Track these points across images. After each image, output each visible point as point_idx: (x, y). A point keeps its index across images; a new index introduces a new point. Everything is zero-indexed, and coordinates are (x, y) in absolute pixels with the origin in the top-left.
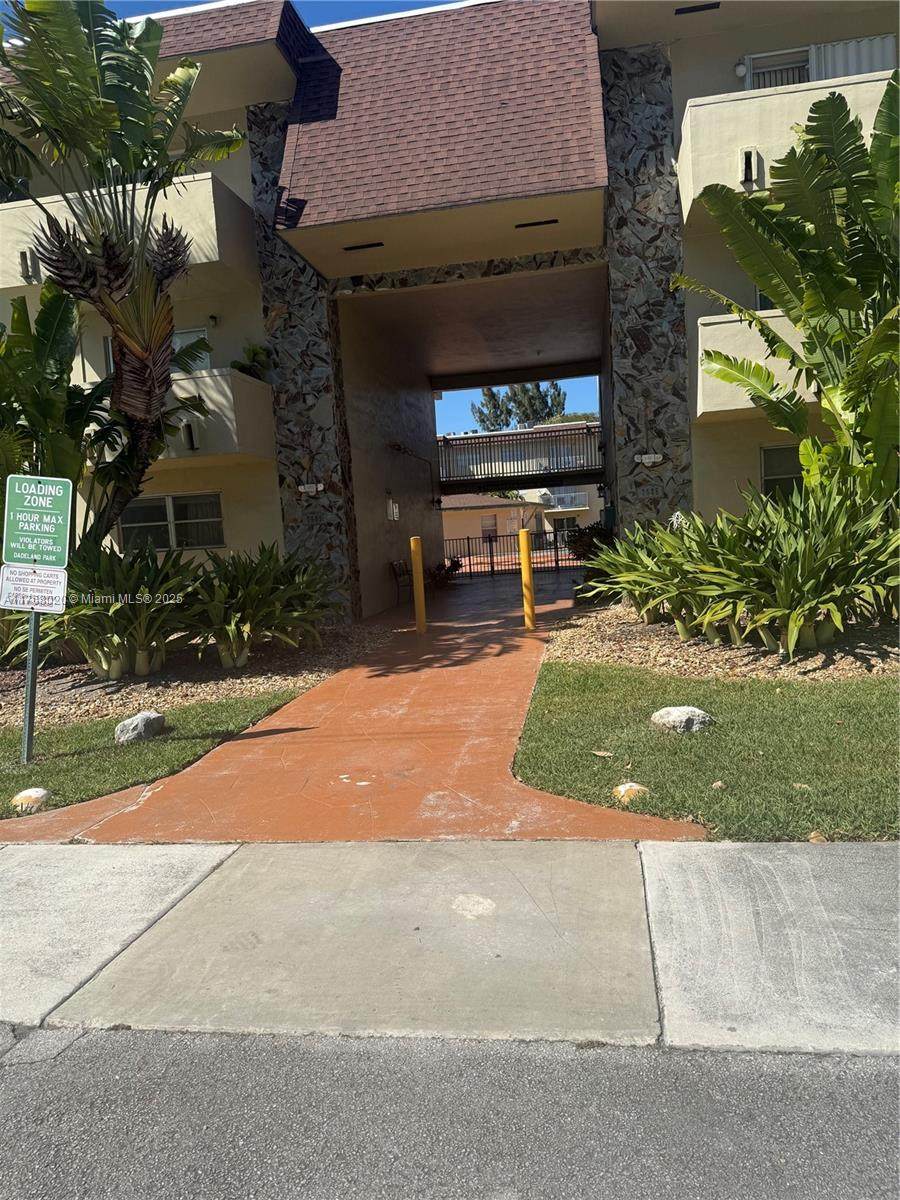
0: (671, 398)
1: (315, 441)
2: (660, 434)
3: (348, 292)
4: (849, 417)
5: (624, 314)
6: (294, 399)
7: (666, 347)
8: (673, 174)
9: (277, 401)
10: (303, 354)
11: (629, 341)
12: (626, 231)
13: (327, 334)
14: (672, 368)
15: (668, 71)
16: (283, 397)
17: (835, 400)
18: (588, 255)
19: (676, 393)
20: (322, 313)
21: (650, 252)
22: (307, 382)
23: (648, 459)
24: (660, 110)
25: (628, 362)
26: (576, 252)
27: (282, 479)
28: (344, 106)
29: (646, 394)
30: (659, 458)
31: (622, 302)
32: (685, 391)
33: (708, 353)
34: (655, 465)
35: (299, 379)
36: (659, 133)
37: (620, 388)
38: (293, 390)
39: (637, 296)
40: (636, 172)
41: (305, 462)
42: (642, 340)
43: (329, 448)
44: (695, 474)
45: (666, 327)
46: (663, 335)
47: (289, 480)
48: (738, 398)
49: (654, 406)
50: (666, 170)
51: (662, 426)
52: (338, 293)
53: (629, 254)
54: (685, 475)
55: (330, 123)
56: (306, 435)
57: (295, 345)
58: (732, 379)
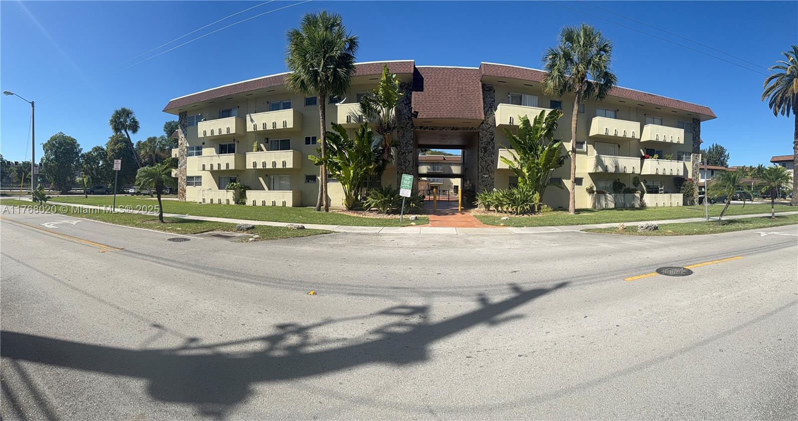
0: (491, 163)
1: (407, 164)
2: (488, 171)
3: (419, 130)
4: (527, 174)
5: (482, 143)
6: (403, 153)
7: (490, 152)
8: (494, 114)
9: (399, 154)
10: (406, 143)
11: (483, 149)
12: (483, 125)
13: (412, 139)
14: (491, 157)
15: (494, 91)
16: (400, 153)
17: (525, 170)
18: (475, 129)
19: (492, 162)
20: (412, 134)
21: (488, 131)
22: (406, 150)
23: (486, 176)
24: (492, 100)
25: (482, 154)
26: (473, 128)
27: (398, 172)
28: (425, 89)
29: (486, 161)
30: (488, 176)
31: (482, 140)
32: (495, 162)
33: (501, 157)
34: (487, 177)
35: (405, 149)
36: (492, 105)
37: (480, 159)
38: (403, 151)
39: (485, 140)
40: (486, 112)
41: (404, 169)
42: (485, 149)
43: (410, 166)
44: (495, 180)
45: (491, 148)
46: (490, 149)
47: (400, 173)
48: (506, 166)
49: (487, 164)
50: (493, 113)
51: (489, 169)
52: (416, 130)
53: (484, 130)
54: (493, 180)
55: (422, 92)
56: (405, 162)
57: (404, 141)
58: (505, 162)
